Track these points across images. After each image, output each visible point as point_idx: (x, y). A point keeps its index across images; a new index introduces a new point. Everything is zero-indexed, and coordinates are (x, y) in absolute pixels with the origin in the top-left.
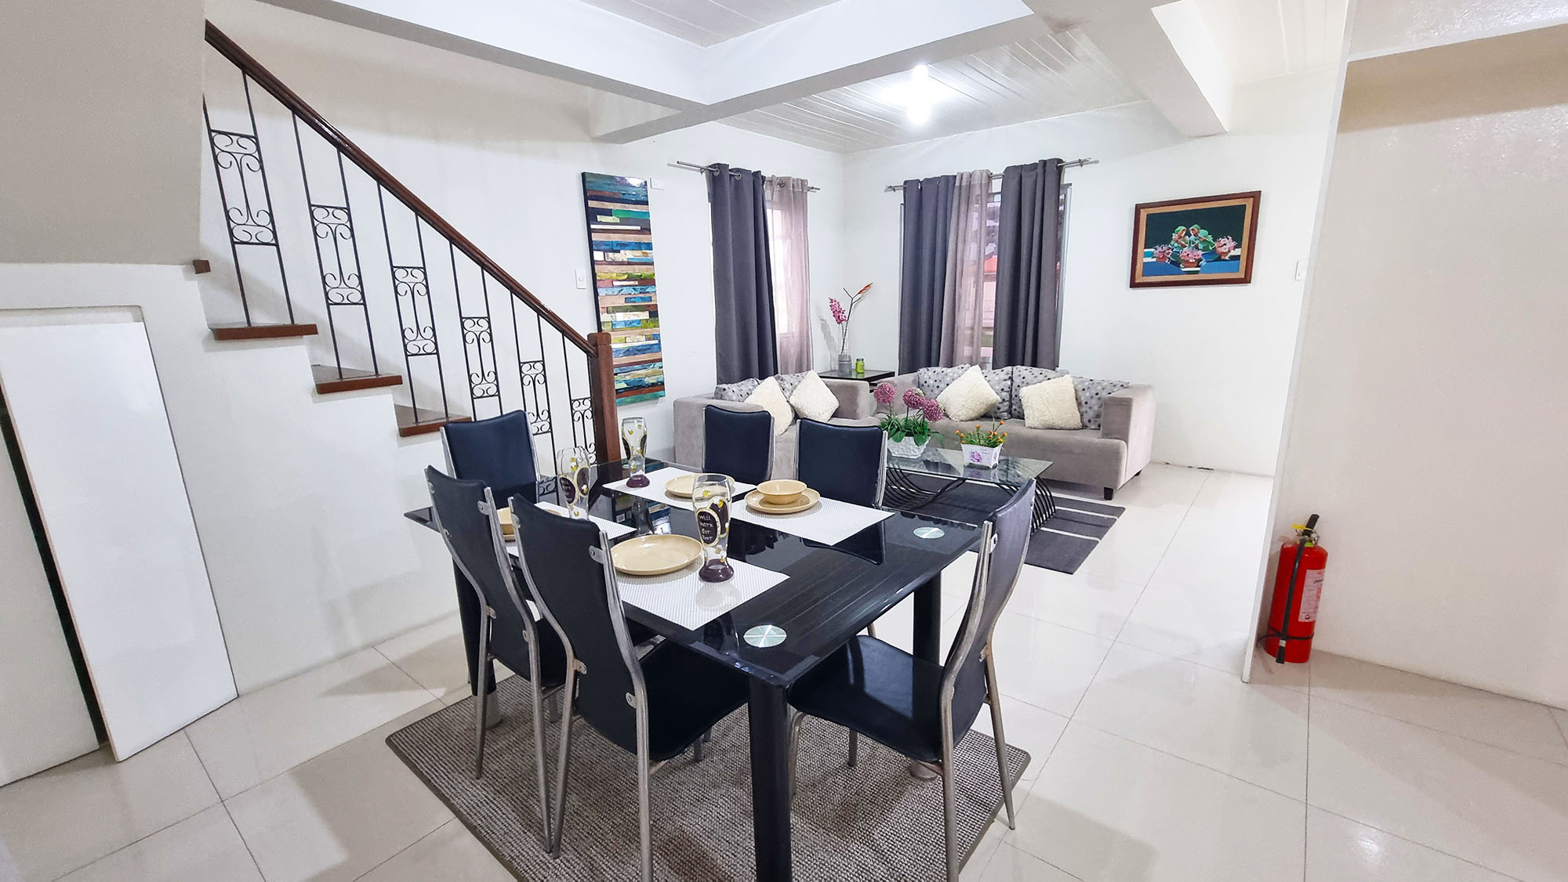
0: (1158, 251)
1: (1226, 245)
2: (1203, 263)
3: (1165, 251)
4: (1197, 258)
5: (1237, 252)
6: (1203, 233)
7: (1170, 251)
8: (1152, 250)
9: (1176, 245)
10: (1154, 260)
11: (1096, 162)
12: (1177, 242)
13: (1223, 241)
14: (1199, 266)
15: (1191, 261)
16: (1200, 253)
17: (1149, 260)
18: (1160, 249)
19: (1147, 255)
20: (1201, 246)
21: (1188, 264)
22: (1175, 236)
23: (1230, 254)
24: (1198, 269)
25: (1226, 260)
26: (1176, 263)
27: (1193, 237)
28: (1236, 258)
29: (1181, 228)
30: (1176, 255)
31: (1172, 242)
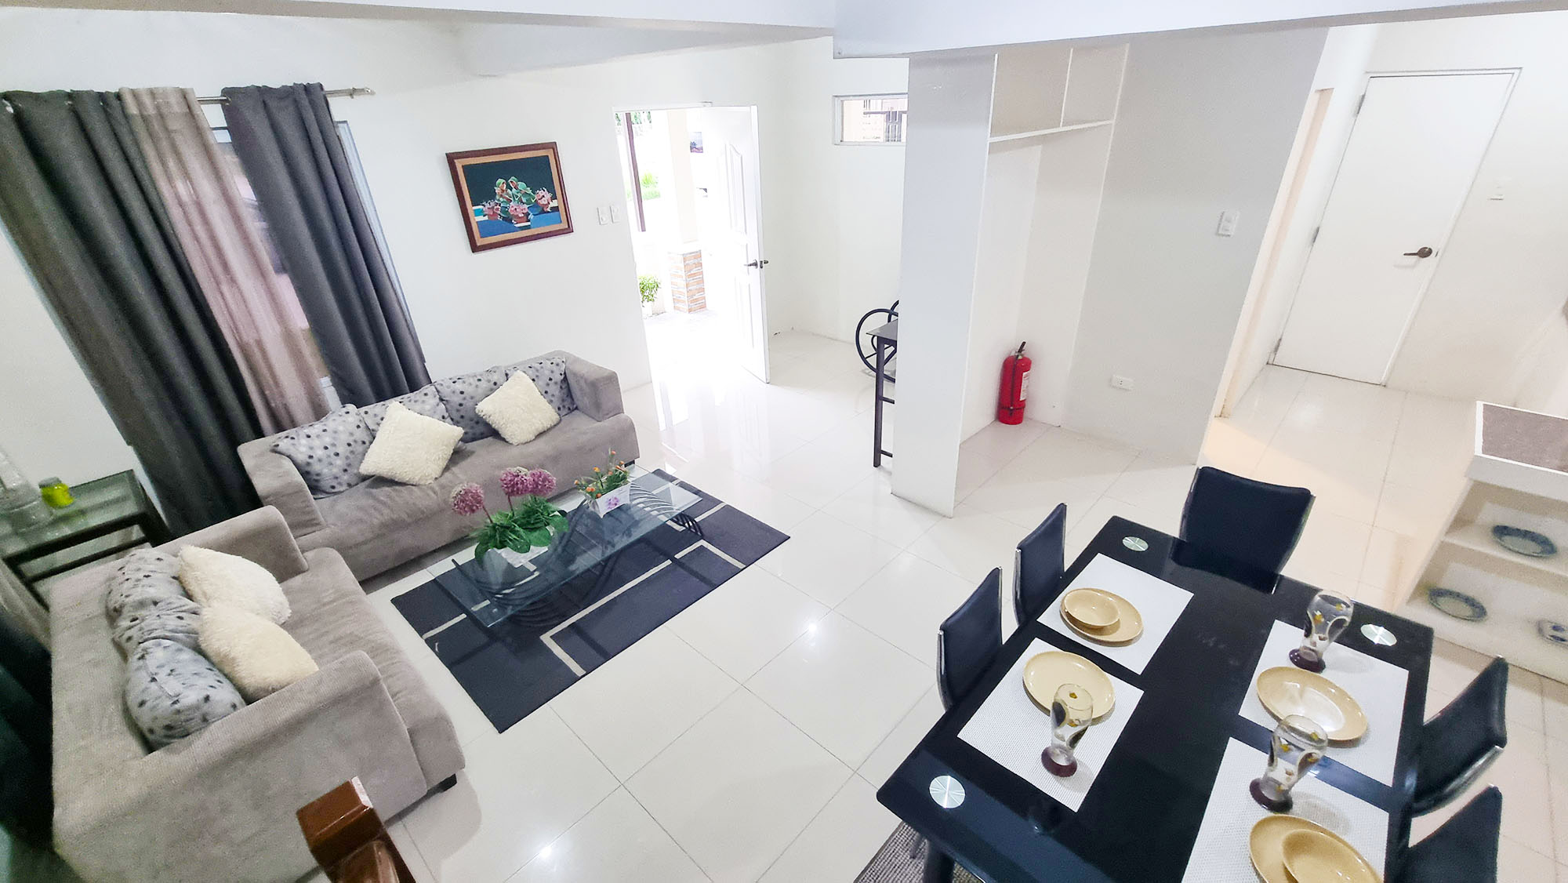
0: (486, 208)
1: (544, 196)
2: (531, 217)
3: (493, 207)
4: (524, 212)
5: (554, 204)
6: (522, 185)
7: (498, 207)
8: (481, 207)
9: (501, 199)
10: (486, 218)
11: (373, 93)
12: (501, 196)
13: (541, 193)
14: (529, 221)
15: (520, 216)
16: (526, 206)
17: (481, 218)
18: (487, 205)
19: (478, 213)
20: (524, 200)
21: (520, 220)
22: (498, 190)
23: (550, 206)
24: (529, 223)
25: (548, 212)
26: (508, 219)
27: (514, 190)
28: (555, 209)
29: (500, 181)
30: (505, 210)
31: (497, 197)
